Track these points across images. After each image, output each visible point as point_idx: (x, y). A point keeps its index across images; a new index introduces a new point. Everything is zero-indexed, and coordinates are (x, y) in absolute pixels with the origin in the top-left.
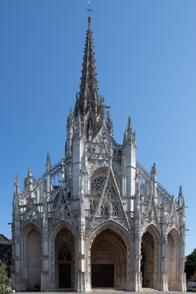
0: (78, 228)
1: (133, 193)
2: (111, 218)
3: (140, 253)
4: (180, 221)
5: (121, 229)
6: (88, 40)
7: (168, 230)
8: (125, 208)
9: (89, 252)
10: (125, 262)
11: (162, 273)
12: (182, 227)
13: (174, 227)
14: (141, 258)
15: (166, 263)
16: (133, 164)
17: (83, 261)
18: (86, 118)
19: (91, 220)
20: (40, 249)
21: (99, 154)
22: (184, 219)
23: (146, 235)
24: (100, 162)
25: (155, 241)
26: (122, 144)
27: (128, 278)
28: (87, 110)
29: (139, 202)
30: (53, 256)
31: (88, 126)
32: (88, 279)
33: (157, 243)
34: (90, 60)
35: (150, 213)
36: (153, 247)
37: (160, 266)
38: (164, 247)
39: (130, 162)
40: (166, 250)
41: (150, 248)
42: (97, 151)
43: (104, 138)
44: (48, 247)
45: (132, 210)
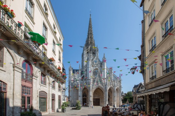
0: (89, 88)
1: (105, 77)
2: (99, 85)
3: (108, 95)
4: (120, 85)
5: (102, 88)
6: (90, 21)
7: (116, 88)
8: (103, 82)
9: (93, 95)
10: (103, 98)
11: (114, 101)
12: (120, 87)
13: (118, 87)
14: (108, 97)
15: (116, 98)
16: (105, 68)
17: (91, 98)
18: (89, 47)
19: (93, 85)
20: (77, 94)
21: (95, 64)
22: (121, 84)
23: (110, 89)
24: (96, 67)
25: (112, 91)
26: (102, 61)
27: (104, 103)
28: (90, 44)
29: (107, 80)
30: (82, 96)
31: (90, 50)
33: (113, 92)
34: (91, 28)
35: (111, 83)
36: (112, 93)
37: (114, 99)
38: (115, 93)
39: (104, 67)
40: (116, 94)
41: (111, 94)
42: (95, 63)
43: (97, 60)
44: (80, 93)
45: (105, 82)
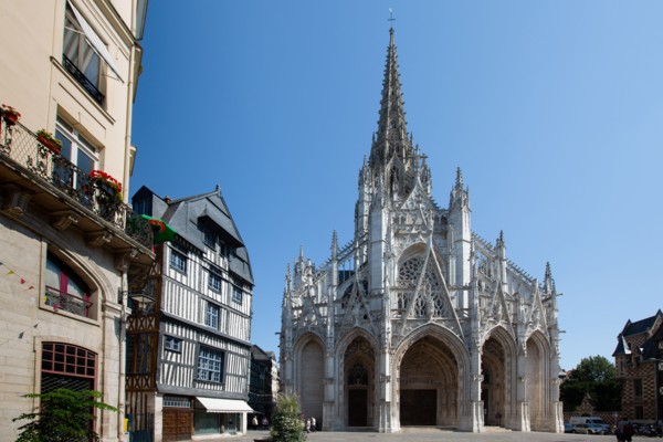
0: (381, 337)
1: (466, 280)
2: (433, 320)
3: (480, 371)
4: (548, 318)
5: (449, 336)
7: (528, 334)
8: (454, 304)
9: (397, 372)
10: (456, 385)
11: (518, 403)
12: (552, 327)
13: (538, 327)
14: (481, 379)
15: (526, 387)
16: (466, 235)
17: (388, 386)
18: (388, 168)
19: (400, 324)
20: (322, 368)
21: (411, 226)
22: (556, 315)
23: (491, 343)
24: (413, 237)
25: (506, 352)
27: (460, 410)
29: (477, 293)
30: (342, 378)
31: (393, 178)
32: (395, 411)
33: (510, 355)
35: (496, 308)
36: (502, 360)
37: (515, 391)
38: (521, 360)
39: (461, 233)
40: (525, 365)
41: (498, 363)
42: (409, 221)
44: (334, 366)
45: (466, 306)
